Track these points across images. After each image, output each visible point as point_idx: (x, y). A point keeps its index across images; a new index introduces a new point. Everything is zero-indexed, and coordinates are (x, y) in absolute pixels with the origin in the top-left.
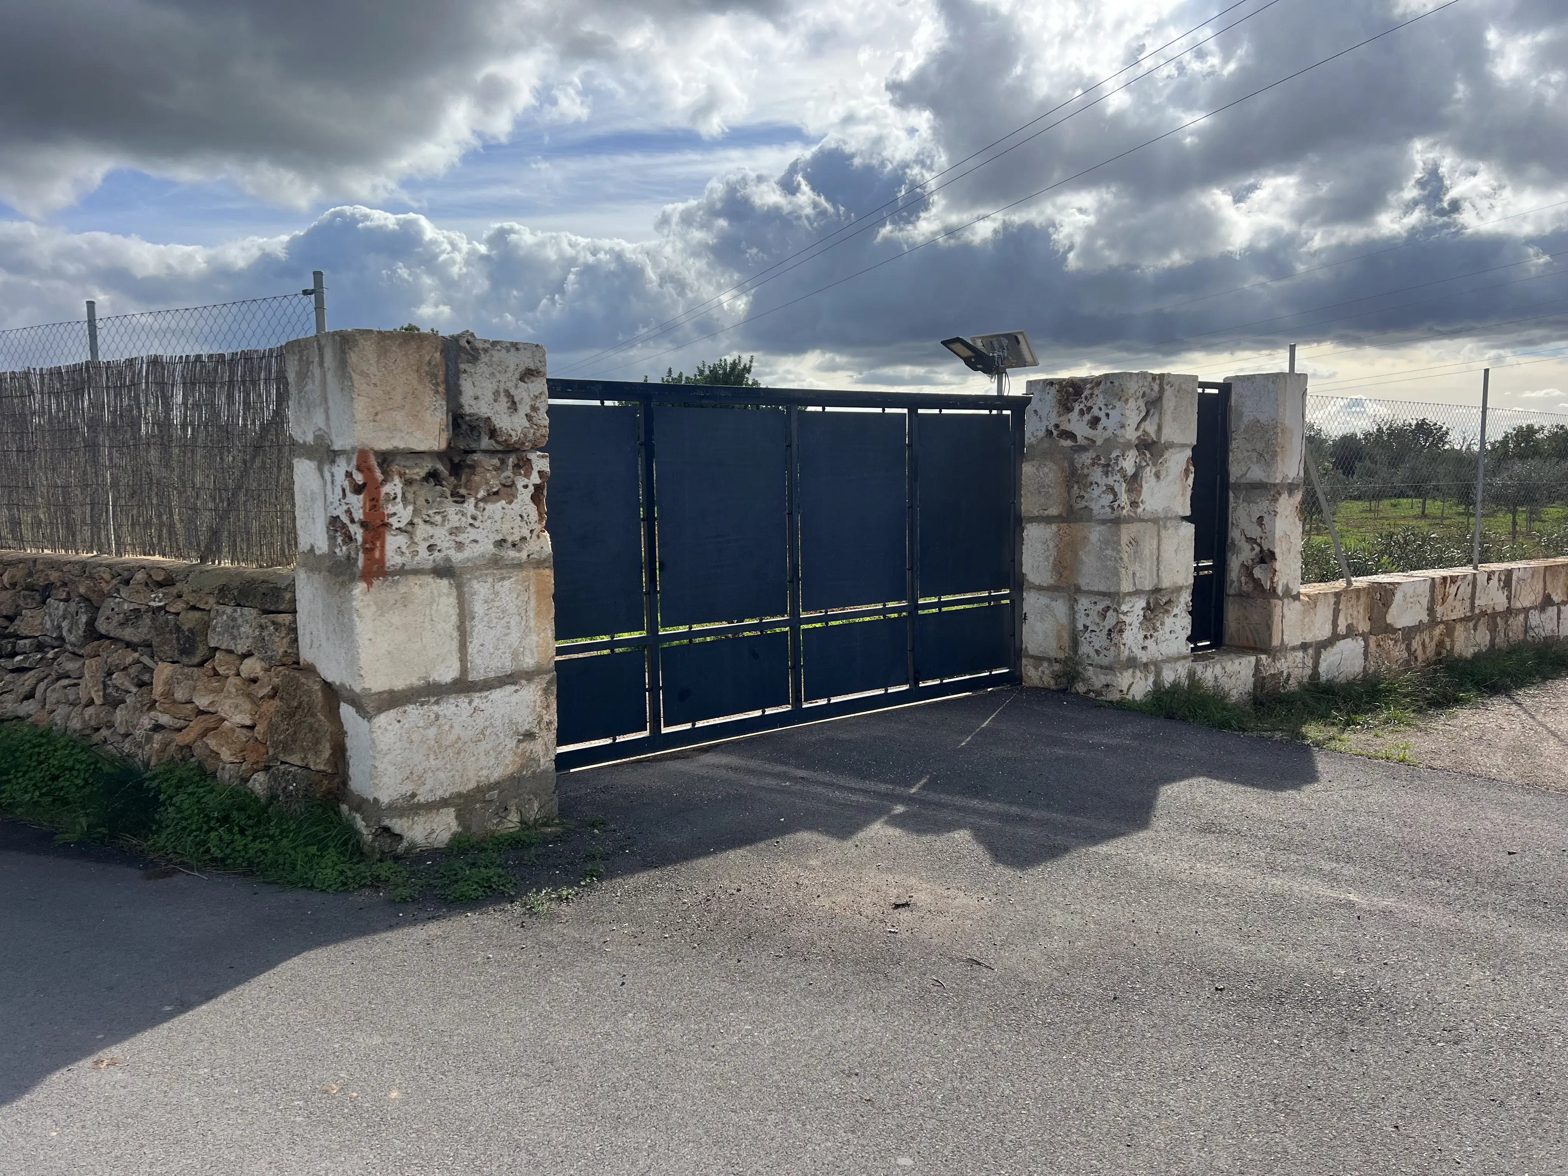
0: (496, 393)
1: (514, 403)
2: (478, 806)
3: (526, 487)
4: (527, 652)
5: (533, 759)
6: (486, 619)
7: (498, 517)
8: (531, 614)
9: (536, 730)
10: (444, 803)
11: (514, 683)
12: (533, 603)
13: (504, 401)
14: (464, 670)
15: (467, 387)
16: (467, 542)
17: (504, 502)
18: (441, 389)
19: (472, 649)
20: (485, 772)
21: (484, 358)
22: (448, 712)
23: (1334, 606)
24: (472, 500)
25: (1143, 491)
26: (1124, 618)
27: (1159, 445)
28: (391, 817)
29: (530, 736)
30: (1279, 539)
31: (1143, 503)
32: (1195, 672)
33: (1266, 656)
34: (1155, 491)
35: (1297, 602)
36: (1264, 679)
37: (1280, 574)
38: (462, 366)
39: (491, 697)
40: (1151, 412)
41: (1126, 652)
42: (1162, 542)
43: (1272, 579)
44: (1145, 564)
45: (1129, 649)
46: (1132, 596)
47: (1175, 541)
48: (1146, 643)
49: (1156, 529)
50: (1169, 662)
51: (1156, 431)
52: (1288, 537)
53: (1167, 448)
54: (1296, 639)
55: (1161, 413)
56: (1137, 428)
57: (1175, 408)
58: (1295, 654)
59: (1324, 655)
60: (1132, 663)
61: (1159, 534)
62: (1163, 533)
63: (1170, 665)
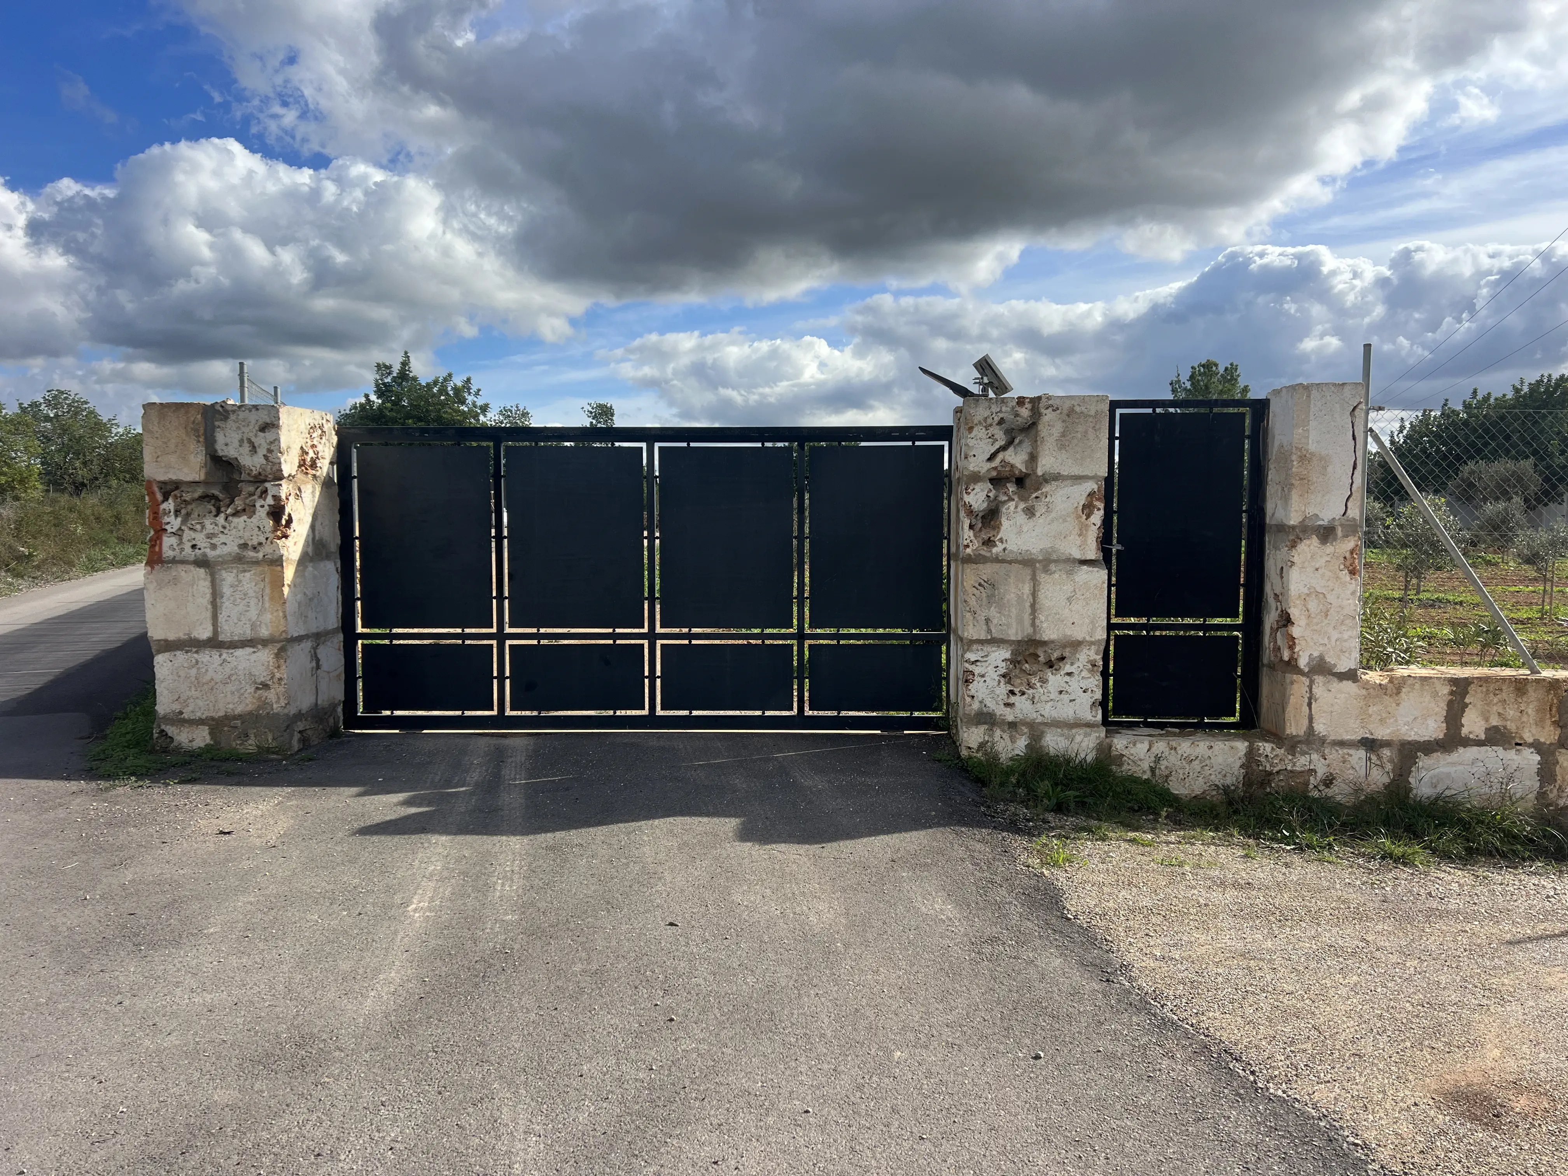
0: (241, 441)
1: (254, 447)
2: (226, 729)
3: (262, 506)
4: (263, 626)
5: (268, 703)
6: (232, 598)
7: (241, 527)
8: (266, 598)
9: (270, 683)
10: (201, 722)
11: (253, 647)
12: (268, 591)
13: (246, 448)
14: (216, 632)
15: (220, 438)
16: (218, 544)
17: (245, 517)
18: (201, 440)
19: (222, 618)
20: (231, 706)
21: (233, 417)
22: (205, 660)
23: (1450, 697)
24: (222, 515)
25: (1003, 528)
26: (971, 668)
27: (1033, 477)
28: (167, 724)
29: (266, 686)
30: (1300, 596)
31: (1002, 542)
32: (1111, 747)
33: (1272, 745)
34: (1025, 529)
35: (1350, 682)
36: (1270, 774)
37: (1303, 643)
38: (217, 423)
39: (235, 654)
40: (1017, 441)
41: (976, 706)
42: (1041, 587)
43: (1291, 648)
44: (1009, 611)
45: (981, 702)
46: (986, 645)
47: (1068, 588)
48: (1013, 699)
49: (1027, 572)
50: (1058, 727)
51: (1026, 461)
52: (1321, 596)
53: (1047, 481)
54: (1347, 732)
55: (1036, 441)
56: (991, 458)
57: (1063, 435)
58: (1345, 751)
59: (1423, 761)
60: (986, 718)
61: (1034, 579)
62: (1042, 577)
63: (1059, 730)
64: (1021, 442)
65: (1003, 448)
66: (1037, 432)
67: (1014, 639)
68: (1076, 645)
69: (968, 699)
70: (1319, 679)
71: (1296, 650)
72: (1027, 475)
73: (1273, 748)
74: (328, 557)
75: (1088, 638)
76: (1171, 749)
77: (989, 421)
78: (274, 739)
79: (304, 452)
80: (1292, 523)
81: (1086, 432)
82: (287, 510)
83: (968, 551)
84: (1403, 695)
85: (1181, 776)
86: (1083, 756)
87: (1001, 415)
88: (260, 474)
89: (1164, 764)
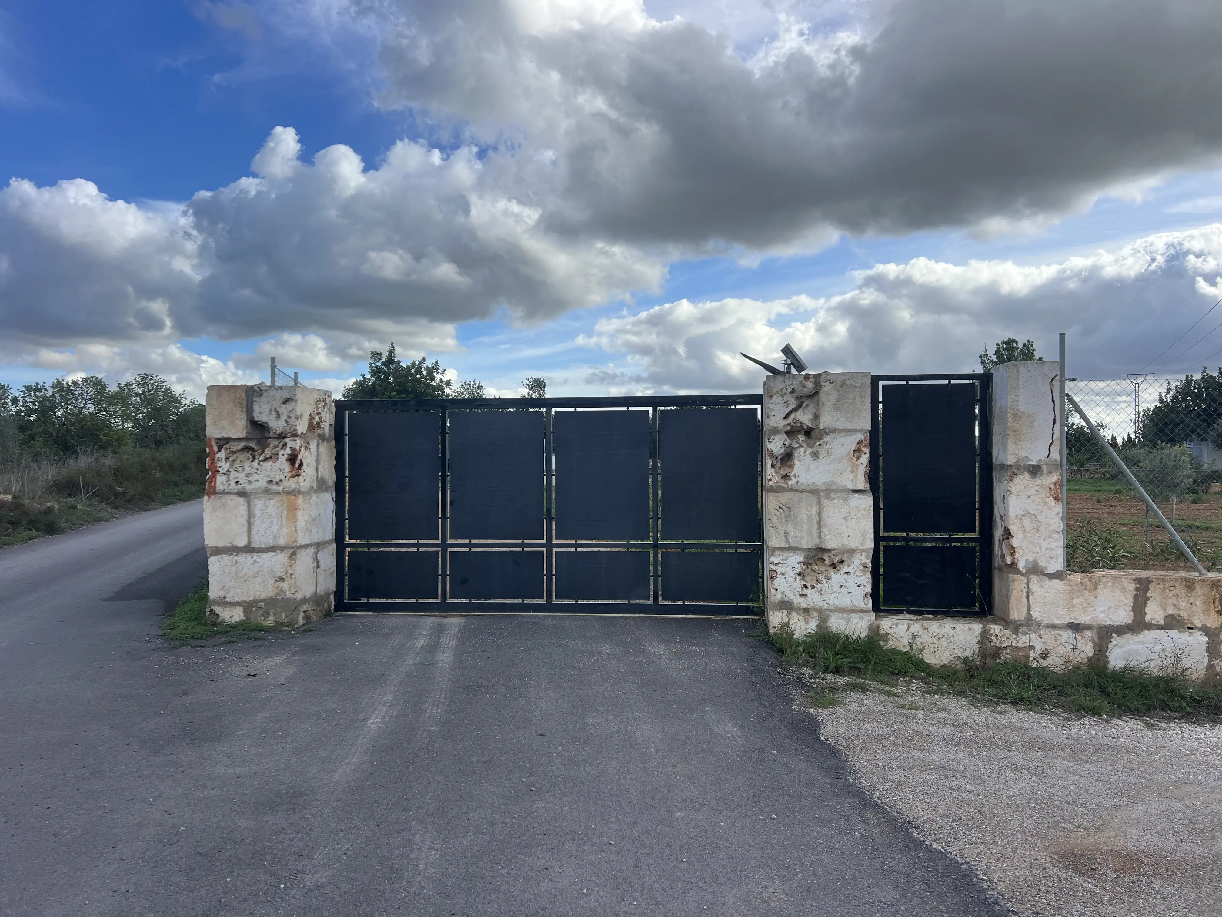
0: (271, 411)
1: (279, 415)
2: (254, 609)
3: (283, 455)
4: (281, 537)
5: (283, 591)
6: (261, 518)
7: (269, 469)
8: (284, 518)
9: (285, 577)
10: (238, 604)
11: (274, 551)
12: (285, 513)
13: (274, 415)
14: (249, 542)
15: (256, 408)
16: (253, 481)
17: (271, 462)
18: (244, 410)
19: (254, 532)
20: (258, 593)
21: (265, 394)
22: (241, 561)
23: (1136, 592)
24: (256, 461)
25: (795, 467)
26: (774, 568)
27: (817, 431)
28: (215, 605)
29: (282, 579)
30: (1017, 517)
31: (795, 477)
32: (878, 627)
33: (1000, 627)
34: (812, 467)
35: (1057, 581)
36: (999, 648)
37: (1021, 551)
38: (255, 399)
39: (262, 557)
40: (804, 405)
41: (779, 596)
42: (825, 509)
43: (1012, 554)
44: (802, 527)
45: (782, 593)
46: (785, 552)
47: (844, 510)
48: (805, 591)
49: (814, 498)
50: (839, 612)
51: (812, 419)
52: (1033, 517)
53: (826, 433)
54: (1057, 618)
55: (818, 405)
56: (785, 418)
57: (838, 401)
58: (1056, 632)
59: (1116, 640)
60: (786, 606)
61: (819, 503)
62: (825, 502)
63: (840, 615)
64: (807, 406)
65: (795, 410)
66: (819, 398)
67: (805, 547)
68: (852, 552)
69: (773, 591)
70: (1034, 578)
71: (1016, 556)
72: (812, 429)
73: (1001, 630)
74: (327, 490)
75: (860, 547)
76: (924, 629)
77: (784, 391)
78: (286, 616)
79: (312, 418)
80: (1009, 463)
81: (855, 398)
82: (299, 457)
83: (771, 483)
84: (1098, 590)
85: (932, 650)
86: (858, 633)
87: (792, 387)
88: (282, 433)
89: (918, 641)
